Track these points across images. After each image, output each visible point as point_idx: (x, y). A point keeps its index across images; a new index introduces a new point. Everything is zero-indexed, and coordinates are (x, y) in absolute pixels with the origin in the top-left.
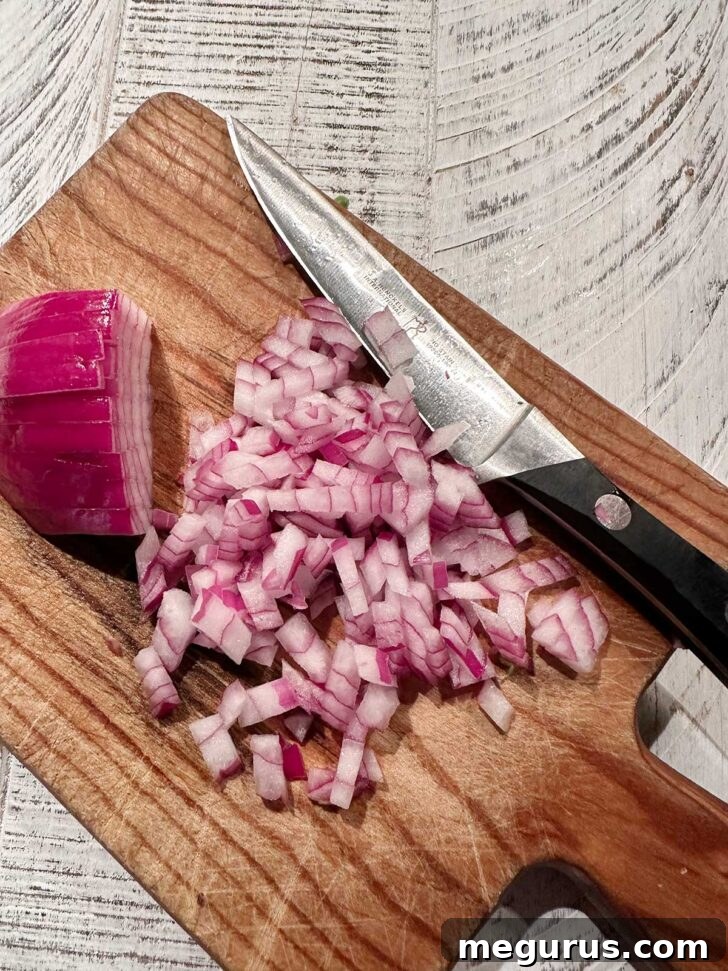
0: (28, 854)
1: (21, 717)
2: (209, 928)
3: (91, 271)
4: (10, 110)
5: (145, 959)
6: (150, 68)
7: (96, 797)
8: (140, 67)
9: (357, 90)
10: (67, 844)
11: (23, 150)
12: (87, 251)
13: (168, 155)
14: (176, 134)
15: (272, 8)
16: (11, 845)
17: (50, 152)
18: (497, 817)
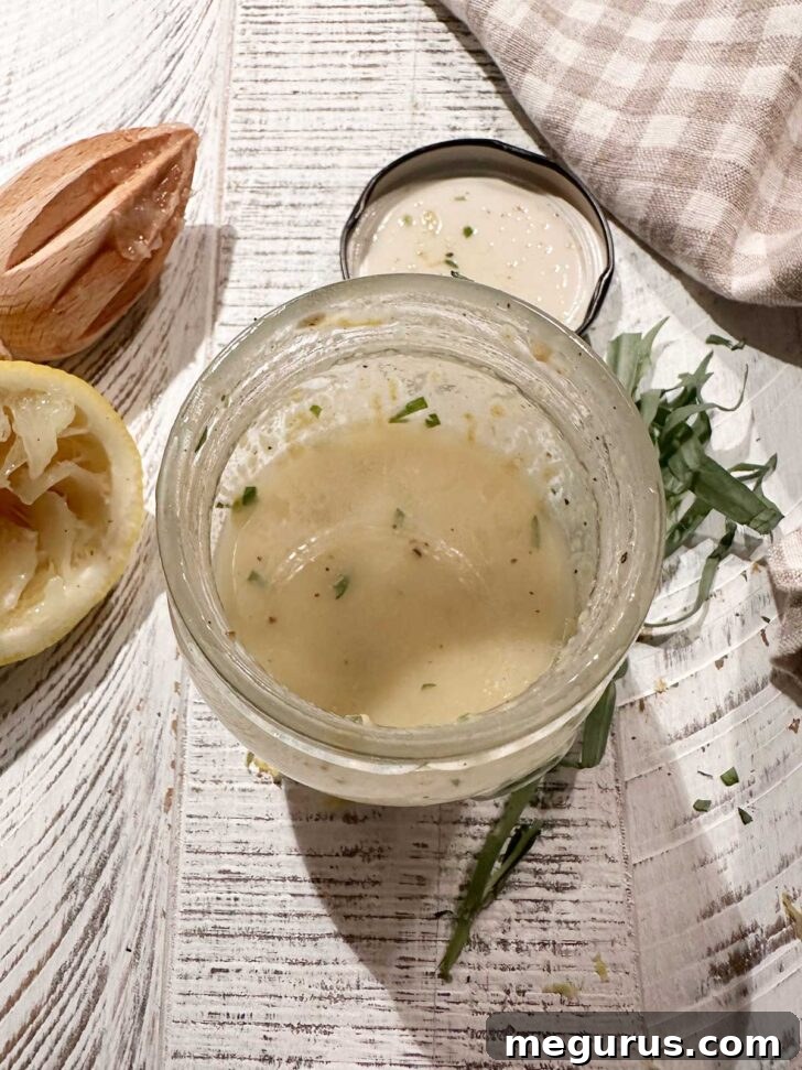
0: (213, 837)
4: (129, 113)
6: (266, 66)
8: (256, 67)
10: (254, 823)
15: (381, 6)
16: (194, 829)
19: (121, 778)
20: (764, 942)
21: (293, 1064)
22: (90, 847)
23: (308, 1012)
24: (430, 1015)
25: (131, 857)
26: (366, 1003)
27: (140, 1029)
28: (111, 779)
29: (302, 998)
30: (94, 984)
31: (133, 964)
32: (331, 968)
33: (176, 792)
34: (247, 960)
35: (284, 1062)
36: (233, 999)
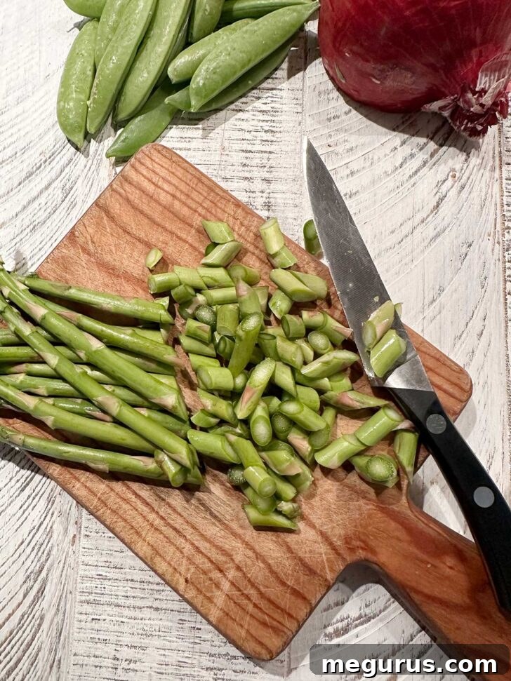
0: (94, 558)
1: (92, 492)
2: (190, 594)
3: (114, 252)
5: (157, 609)
7: (132, 531)
9: (259, 128)
10: (114, 553)
11: (67, 170)
12: (112, 241)
13: (153, 183)
14: (157, 170)
16: (86, 554)
17: (83, 171)
18: (335, 540)
19: (51, 527)
20: (351, 624)
21: (128, 662)
22: (36, 559)
23: (136, 640)
24: (191, 646)
25: (56, 565)
26: (162, 638)
27: (59, 642)
28: (46, 528)
29: (133, 634)
30: (38, 622)
31: (56, 614)
32: (147, 622)
33: (78, 536)
34: (108, 615)
35: (123, 662)
36: (102, 632)
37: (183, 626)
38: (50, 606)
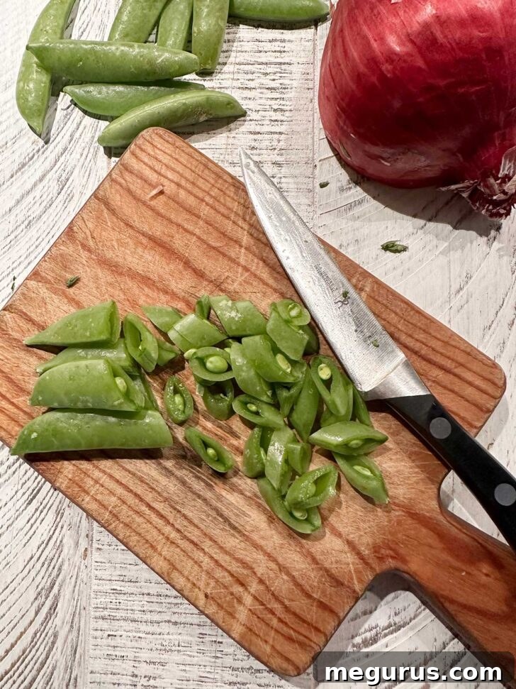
0: (107, 572)
1: (103, 505)
2: (212, 609)
3: (116, 248)
5: (176, 623)
7: (147, 545)
10: (128, 566)
12: (114, 235)
13: (156, 171)
14: (160, 157)
16: (98, 568)
17: (79, 159)
18: (363, 549)
19: (61, 541)
20: (380, 633)
21: (147, 679)
22: (47, 575)
23: (155, 656)
24: (214, 660)
25: (68, 580)
26: (182, 653)
27: (74, 660)
28: (56, 542)
29: (151, 650)
30: (52, 639)
31: (70, 631)
32: (166, 637)
33: (89, 549)
34: (125, 631)
35: (143, 678)
36: (119, 649)
37: (203, 640)
38: (63, 623)
